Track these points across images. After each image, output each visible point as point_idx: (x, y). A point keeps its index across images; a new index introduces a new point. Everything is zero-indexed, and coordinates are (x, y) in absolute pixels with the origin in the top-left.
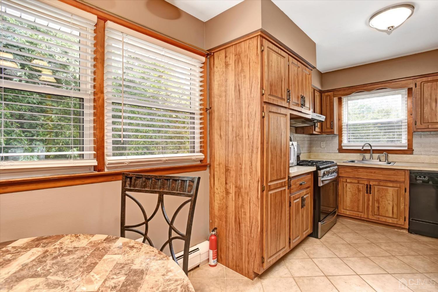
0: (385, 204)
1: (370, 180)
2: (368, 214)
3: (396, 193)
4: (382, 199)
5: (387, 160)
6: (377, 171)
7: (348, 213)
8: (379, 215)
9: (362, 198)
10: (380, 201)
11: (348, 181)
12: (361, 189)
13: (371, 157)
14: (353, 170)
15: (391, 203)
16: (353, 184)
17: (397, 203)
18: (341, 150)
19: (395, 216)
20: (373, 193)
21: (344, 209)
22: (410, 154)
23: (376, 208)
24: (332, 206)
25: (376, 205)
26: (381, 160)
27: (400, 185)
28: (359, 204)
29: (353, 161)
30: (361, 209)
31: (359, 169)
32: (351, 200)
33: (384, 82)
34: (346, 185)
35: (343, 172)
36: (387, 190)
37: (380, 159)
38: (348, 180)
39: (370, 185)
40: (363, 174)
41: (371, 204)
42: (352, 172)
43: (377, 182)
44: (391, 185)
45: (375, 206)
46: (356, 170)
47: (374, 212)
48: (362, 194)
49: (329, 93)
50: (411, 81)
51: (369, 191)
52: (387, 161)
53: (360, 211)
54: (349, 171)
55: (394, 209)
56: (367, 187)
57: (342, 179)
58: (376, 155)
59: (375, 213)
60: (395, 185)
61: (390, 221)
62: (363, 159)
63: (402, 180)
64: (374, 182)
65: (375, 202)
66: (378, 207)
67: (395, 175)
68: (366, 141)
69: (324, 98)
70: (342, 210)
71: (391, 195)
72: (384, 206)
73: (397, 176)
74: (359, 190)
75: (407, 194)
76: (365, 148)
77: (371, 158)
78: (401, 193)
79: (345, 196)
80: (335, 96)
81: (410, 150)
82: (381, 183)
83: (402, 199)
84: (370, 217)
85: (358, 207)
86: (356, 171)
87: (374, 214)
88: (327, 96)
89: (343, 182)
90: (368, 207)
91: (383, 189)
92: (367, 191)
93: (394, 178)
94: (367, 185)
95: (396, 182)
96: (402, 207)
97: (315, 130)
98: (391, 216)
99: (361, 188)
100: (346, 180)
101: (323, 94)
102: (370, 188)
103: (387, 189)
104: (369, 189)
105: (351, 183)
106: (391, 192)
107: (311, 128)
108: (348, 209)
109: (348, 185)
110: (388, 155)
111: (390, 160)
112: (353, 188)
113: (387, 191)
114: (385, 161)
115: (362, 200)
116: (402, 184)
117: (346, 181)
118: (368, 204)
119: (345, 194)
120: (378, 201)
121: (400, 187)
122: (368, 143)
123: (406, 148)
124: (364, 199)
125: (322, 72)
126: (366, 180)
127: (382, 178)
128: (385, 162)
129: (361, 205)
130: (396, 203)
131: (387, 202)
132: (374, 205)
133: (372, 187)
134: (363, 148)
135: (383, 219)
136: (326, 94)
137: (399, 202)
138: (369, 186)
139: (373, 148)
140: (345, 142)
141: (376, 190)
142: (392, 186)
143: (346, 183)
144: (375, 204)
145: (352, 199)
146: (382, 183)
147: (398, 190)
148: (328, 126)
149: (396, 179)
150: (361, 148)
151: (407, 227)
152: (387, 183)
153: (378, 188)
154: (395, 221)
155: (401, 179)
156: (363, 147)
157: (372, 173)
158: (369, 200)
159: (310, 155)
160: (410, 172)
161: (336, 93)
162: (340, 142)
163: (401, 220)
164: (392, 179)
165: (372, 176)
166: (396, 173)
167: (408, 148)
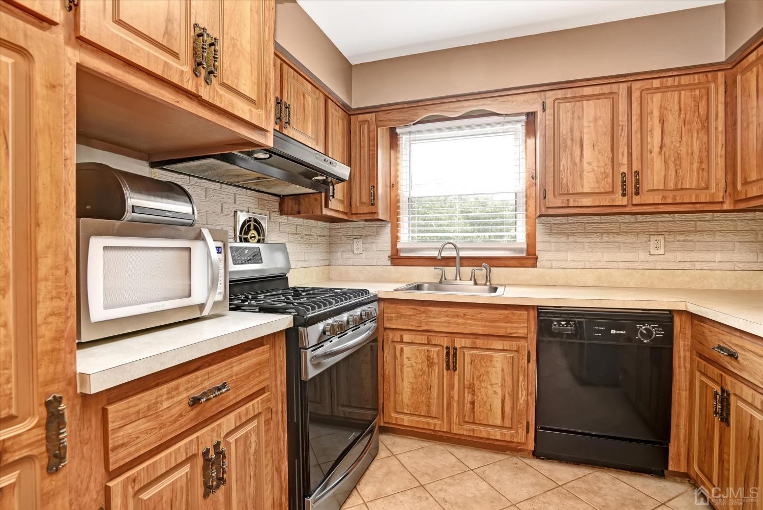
0: (486, 394)
1: (454, 335)
2: (450, 422)
3: (510, 366)
4: (481, 382)
5: (490, 281)
6: (470, 311)
7: (406, 420)
8: (473, 423)
9: (436, 381)
10: (476, 387)
11: (404, 341)
12: (436, 361)
13: (458, 276)
14: (416, 311)
15: (499, 390)
16: (416, 347)
17: (512, 390)
18: (397, 259)
19: (507, 423)
20: (462, 369)
21: (396, 412)
22: (531, 267)
23: (468, 406)
24: (370, 407)
25: (468, 398)
26: (478, 282)
27: (518, 345)
28: (429, 398)
29: (418, 287)
30: (434, 411)
31: (430, 308)
32: (413, 389)
33: (483, 96)
34: (402, 350)
35: (393, 315)
36: (490, 359)
37: (475, 280)
38: (407, 338)
39: (455, 349)
40: (439, 321)
41: (456, 398)
42: (414, 315)
43: (470, 340)
44: (498, 344)
45: (466, 401)
46: (422, 308)
47: (464, 416)
48: (437, 370)
49: (368, 117)
50: (535, 95)
51: (451, 364)
52: (488, 283)
53: (434, 416)
54: (408, 313)
55: (506, 406)
56: (448, 354)
57: (391, 335)
58: (467, 271)
59: (466, 419)
60: (507, 344)
61: (497, 434)
62: (441, 279)
63: (522, 332)
64: (463, 340)
65: (466, 391)
66: (473, 403)
67: (507, 320)
68: (448, 238)
69: (355, 127)
70: (393, 415)
71: (499, 370)
72: (485, 399)
73: (511, 322)
74: (430, 363)
75: (533, 366)
76: (445, 254)
77: (458, 278)
78: (521, 365)
79: (399, 379)
80: (380, 123)
81: (529, 259)
82: (478, 341)
83: (521, 378)
84: (456, 430)
85: (428, 405)
86: (424, 312)
87: (464, 422)
88: (362, 123)
89: (393, 342)
90: (450, 405)
91: (482, 357)
92: (448, 366)
93: (506, 328)
94: (448, 348)
95: (509, 339)
96: (522, 399)
97: (327, 206)
98: (499, 422)
99: (435, 356)
100: (402, 336)
101: (352, 117)
102: (455, 355)
103: (492, 356)
104: (451, 358)
105: (412, 343)
106: (499, 363)
107: (316, 200)
108: (406, 411)
109: (407, 349)
110: (492, 268)
111: (495, 282)
112: (417, 357)
113: (491, 361)
114: (484, 282)
115: (436, 386)
116: (522, 343)
117: (402, 342)
118: (451, 397)
119: (398, 372)
120: (472, 389)
121: (517, 351)
122: (451, 241)
123: (524, 255)
124: (441, 384)
125: (353, 63)
126: (447, 335)
127: (480, 330)
128: (485, 285)
129: (434, 401)
130: (510, 390)
131: (490, 391)
132: (464, 397)
133: (458, 353)
134: (440, 253)
135: (483, 432)
136: (361, 117)
137: (515, 388)
138: (451, 352)
139: (463, 254)
140: (405, 239)
141: (468, 360)
142: (501, 348)
143: (402, 346)
144: (466, 395)
145: (415, 386)
146: (480, 342)
147: (513, 357)
148: (365, 199)
149: (509, 331)
150: (435, 254)
151: (531, 446)
152: (490, 342)
153: (472, 355)
154: (507, 435)
155: (520, 331)
156: (441, 250)
157: (458, 316)
158: (451, 386)
159: (330, 273)
160: (539, 314)
161: (382, 116)
162: (395, 239)
163: (520, 430)
164: (501, 332)
165: (458, 324)
166: (511, 315)
167: (528, 254)
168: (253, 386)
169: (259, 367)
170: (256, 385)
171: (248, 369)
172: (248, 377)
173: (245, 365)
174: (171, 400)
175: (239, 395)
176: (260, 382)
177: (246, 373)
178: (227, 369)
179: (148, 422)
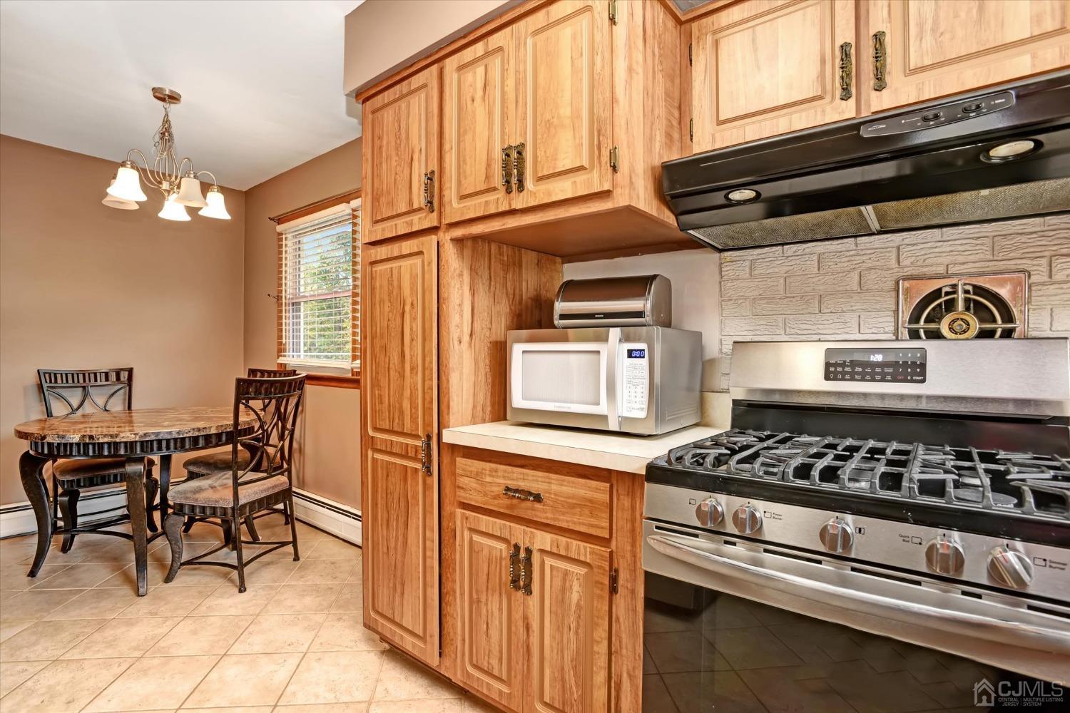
168: (580, 523)
169: (590, 505)
170: (583, 524)
171: (572, 498)
172: (573, 506)
173: (567, 489)
174: (492, 478)
175: (558, 520)
176: (592, 526)
177: (570, 501)
178: (545, 482)
179: (477, 484)
